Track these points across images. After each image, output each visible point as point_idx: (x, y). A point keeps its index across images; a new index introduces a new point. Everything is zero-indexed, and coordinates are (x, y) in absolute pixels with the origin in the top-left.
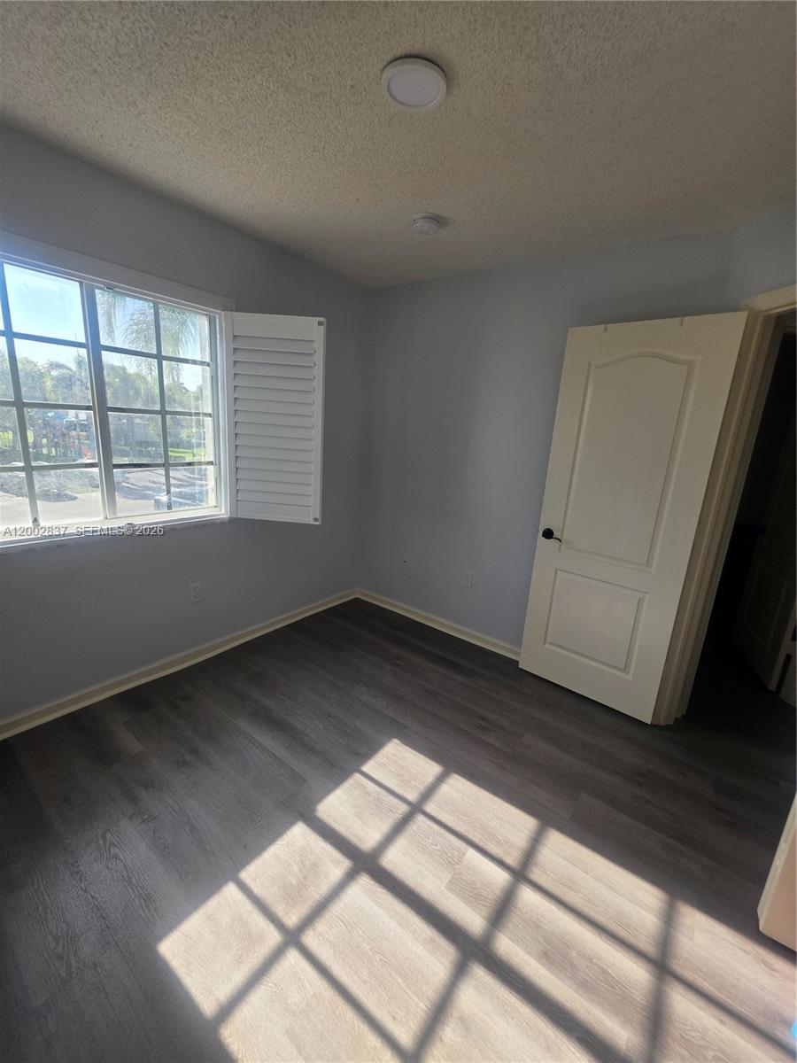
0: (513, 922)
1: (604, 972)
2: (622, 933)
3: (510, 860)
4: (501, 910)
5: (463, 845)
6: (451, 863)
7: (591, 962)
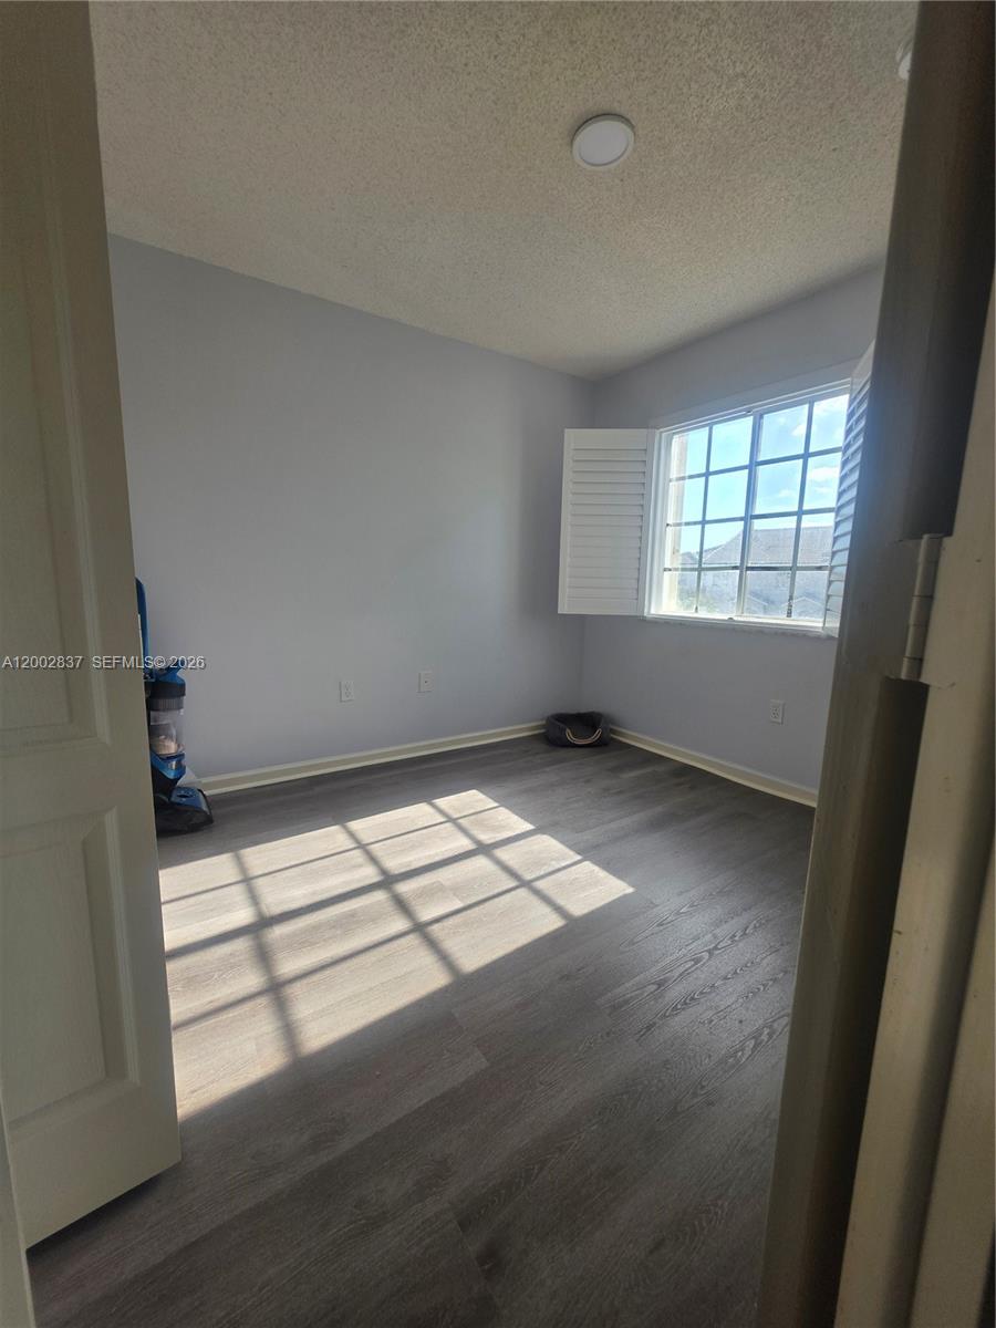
0: (389, 907)
1: (312, 944)
2: (315, 978)
3: (435, 927)
4: (402, 905)
5: (469, 902)
6: (456, 890)
7: (324, 940)
